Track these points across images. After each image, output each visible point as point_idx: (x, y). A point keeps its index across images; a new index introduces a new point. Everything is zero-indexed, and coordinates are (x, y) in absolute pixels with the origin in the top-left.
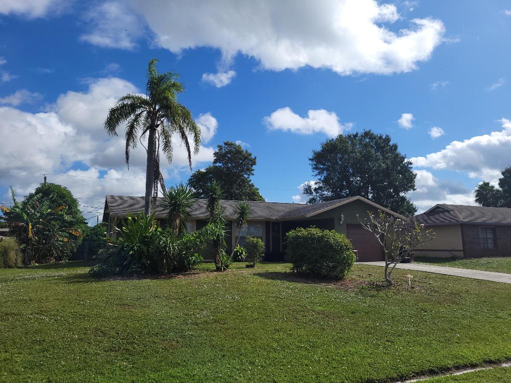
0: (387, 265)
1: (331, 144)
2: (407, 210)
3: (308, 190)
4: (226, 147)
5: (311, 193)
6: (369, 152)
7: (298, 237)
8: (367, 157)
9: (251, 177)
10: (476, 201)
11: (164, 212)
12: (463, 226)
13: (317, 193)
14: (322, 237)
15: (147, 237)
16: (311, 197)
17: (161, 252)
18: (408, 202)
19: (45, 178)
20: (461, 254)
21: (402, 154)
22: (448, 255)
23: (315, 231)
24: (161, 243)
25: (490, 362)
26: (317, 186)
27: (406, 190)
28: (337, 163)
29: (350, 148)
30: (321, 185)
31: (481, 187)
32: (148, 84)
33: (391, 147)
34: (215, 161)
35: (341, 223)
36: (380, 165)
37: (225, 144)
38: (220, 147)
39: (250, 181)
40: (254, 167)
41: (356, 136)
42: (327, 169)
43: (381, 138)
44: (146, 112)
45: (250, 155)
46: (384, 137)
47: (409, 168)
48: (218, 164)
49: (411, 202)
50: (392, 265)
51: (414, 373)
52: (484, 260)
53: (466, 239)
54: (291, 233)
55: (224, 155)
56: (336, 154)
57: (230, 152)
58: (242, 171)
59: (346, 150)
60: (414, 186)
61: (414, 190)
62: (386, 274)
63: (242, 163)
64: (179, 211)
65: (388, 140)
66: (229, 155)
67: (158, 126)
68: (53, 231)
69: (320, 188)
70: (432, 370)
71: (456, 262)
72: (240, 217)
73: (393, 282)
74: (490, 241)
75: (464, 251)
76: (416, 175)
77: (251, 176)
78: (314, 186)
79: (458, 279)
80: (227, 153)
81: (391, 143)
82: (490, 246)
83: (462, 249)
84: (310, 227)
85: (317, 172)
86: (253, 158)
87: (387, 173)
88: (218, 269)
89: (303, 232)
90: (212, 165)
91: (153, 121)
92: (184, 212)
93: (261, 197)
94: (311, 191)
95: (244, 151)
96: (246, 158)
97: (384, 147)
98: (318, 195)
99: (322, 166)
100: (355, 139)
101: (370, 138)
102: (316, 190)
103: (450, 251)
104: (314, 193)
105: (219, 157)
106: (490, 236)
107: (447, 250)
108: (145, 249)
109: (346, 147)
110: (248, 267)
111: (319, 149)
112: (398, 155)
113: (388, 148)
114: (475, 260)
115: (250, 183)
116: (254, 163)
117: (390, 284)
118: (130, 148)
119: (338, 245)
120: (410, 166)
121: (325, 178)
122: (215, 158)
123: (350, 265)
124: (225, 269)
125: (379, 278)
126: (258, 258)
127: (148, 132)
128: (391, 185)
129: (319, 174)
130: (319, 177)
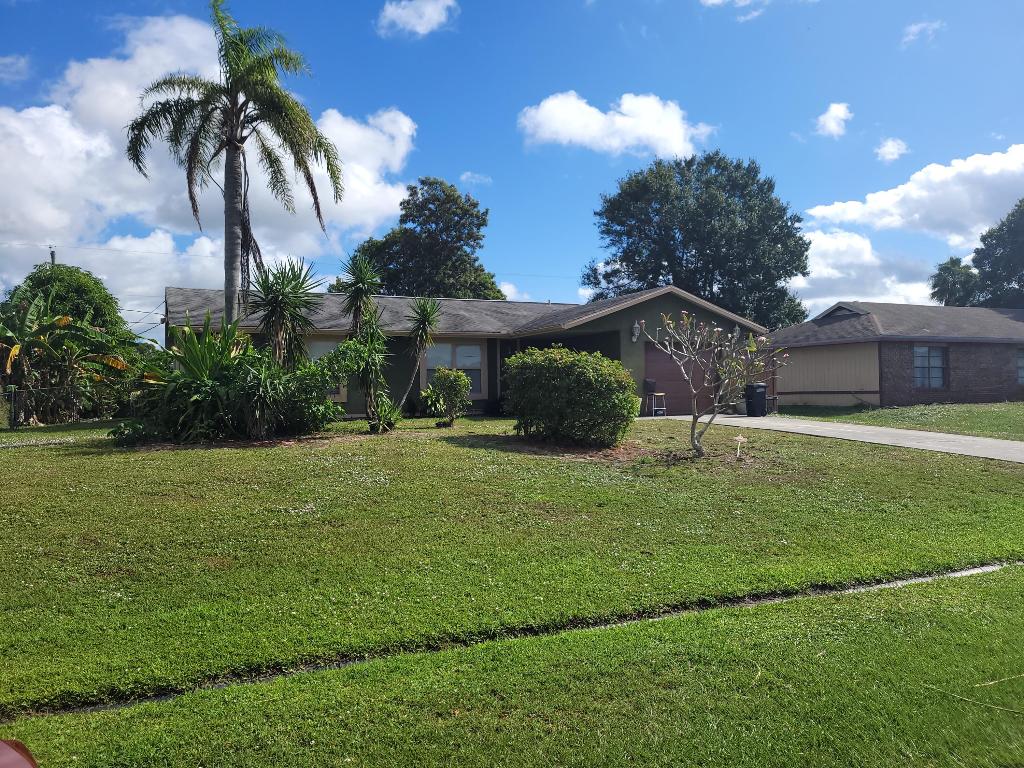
0: (696, 418)
1: (638, 182)
2: (788, 316)
3: (591, 278)
4: (426, 188)
5: (597, 284)
6: (713, 197)
7: (524, 367)
8: (709, 208)
9: (478, 253)
10: (933, 295)
11: (255, 315)
12: (883, 343)
13: (609, 282)
14: (573, 364)
15: (227, 368)
16: (598, 291)
17: (250, 395)
18: (792, 300)
19: (53, 254)
20: (875, 399)
21: (783, 202)
22: (849, 400)
23: (561, 355)
24: (249, 379)
25: (825, 587)
26: (609, 269)
27: (790, 274)
28: (649, 221)
29: (675, 190)
30: (618, 266)
31: (944, 269)
32: (220, 50)
33: (763, 185)
34: (403, 220)
35: (634, 340)
36: (734, 225)
37: (423, 182)
38: (413, 191)
39: (476, 260)
40: (483, 231)
41: (690, 163)
42: (629, 235)
43: (738, 167)
44: (219, 111)
45: (475, 205)
46: (746, 165)
47: (796, 229)
48: (410, 225)
49: (798, 301)
50: (705, 419)
51: (668, 606)
52: (916, 411)
53: (886, 370)
54: (514, 360)
55: (422, 206)
56: (649, 202)
57: (434, 199)
58: (459, 239)
59: (668, 193)
60: (805, 267)
61: (804, 274)
62: (693, 434)
63: (458, 222)
64: (284, 317)
65: (753, 171)
66: (431, 206)
67: (243, 139)
68: (70, 360)
69: (615, 273)
70: (704, 600)
71: (863, 415)
72: (418, 328)
73: (704, 449)
74: (937, 374)
75: (881, 392)
76: (810, 243)
77: (478, 250)
78: (602, 268)
79: (838, 443)
80: (426, 201)
81: (761, 177)
82: (936, 383)
83: (878, 389)
84: (550, 347)
85: (608, 241)
86: (482, 210)
87: (749, 240)
88: (374, 430)
89: (537, 356)
90: (397, 228)
91: (233, 129)
92: (294, 318)
93: (499, 291)
94: (596, 278)
95: (463, 197)
96: (466, 212)
97: (746, 186)
98: (611, 286)
99: (619, 228)
100: (689, 170)
101: (718, 167)
102: (607, 276)
103: (856, 392)
104: (604, 284)
105: (412, 210)
106: (936, 362)
107: (850, 393)
108: (222, 391)
109: (666, 186)
110: (439, 426)
111: (614, 191)
112: (771, 203)
113: (755, 187)
114: (898, 410)
115: (477, 264)
116: (482, 222)
117: (700, 453)
118: (197, 190)
119: (602, 381)
120: (797, 225)
121: (624, 252)
122: (404, 212)
123: (626, 419)
124: (385, 430)
125: (681, 444)
126: (460, 410)
127: (223, 154)
128: (758, 266)
129: (613, 243)
130: (613, 250)
